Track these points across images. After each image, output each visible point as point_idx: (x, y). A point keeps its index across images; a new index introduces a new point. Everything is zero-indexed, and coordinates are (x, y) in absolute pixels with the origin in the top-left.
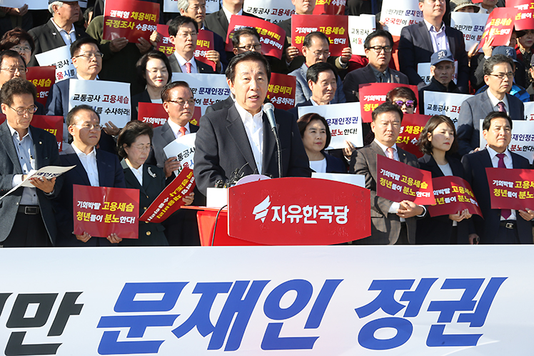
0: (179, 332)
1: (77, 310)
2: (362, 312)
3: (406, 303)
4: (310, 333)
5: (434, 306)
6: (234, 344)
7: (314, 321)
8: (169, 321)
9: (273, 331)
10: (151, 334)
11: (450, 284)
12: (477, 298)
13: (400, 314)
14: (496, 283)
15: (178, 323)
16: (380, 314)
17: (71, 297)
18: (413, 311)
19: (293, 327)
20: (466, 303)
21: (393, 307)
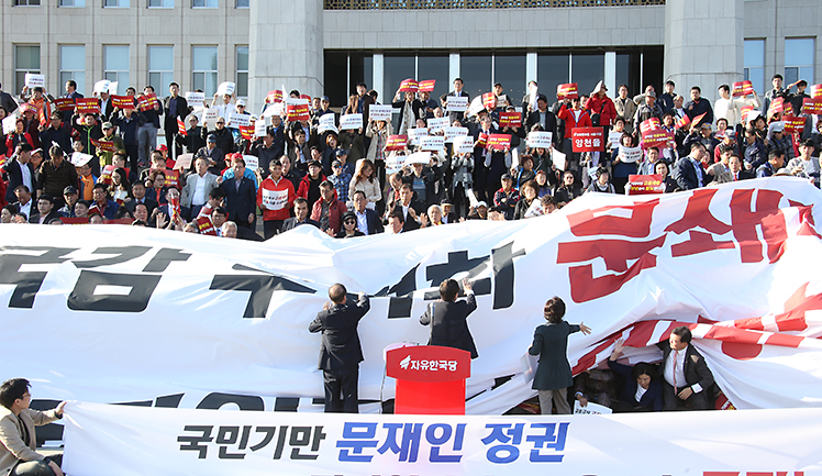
0: (381, 451)
1: (324, 436)
2: (485, 441)
3: (512, 436)
4: (457, 453)
5: (529, 438)
6: (413, 459)
7: (458, 446)
8: (374, 444)
9: (435, 452)
10: (366, 451)
12: (556, 433)
13: (510, 443)
14: (564, 427)
15: (379, 446)
16: (496, 443)
17: (319, 429)
18: (517, 440)
19: (446, 449)
20: (549, 437)
21: (503, 439)
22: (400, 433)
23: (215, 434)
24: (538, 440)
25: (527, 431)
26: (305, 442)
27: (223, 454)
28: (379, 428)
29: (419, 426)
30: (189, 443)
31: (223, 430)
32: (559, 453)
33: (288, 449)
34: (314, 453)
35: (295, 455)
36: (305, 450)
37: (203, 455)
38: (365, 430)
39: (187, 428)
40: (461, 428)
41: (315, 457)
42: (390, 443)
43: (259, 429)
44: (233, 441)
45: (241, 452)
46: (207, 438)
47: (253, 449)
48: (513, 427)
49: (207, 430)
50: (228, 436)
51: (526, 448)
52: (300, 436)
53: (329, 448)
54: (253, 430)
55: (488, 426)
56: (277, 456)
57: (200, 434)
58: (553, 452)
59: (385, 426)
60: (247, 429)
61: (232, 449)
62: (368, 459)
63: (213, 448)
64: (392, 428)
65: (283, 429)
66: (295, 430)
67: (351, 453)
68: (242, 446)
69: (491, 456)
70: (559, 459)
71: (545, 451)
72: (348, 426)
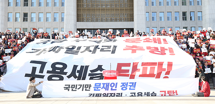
0: (102, 89)
1: (91, 86)
2: (121, 86)
4: (116, 89)
5: (129, 86)
6: (108, 90)
7: (116, 87)
8: (101, 87)
9: (112, 88)
10: (99, 89)
11: (130, 83)
12: (134, 85)
13: (125, 87)
14: (135, 83)
15: (101, 88)
16: (123, 87)
18: (127, 86)
19: (114, 88)
21: (125, 86)
22: (105, 85)
23: (71, 86)
24: (131, 86)
25: (129, 84)
26: (88, 87)
27: (72, 90)
28: (101, 84)
29: (109, 83)
30: (66, 88)
31: (72, 85)
32: (134, 88)
33: (84, 89)
34: (89, 89)
35: (86, 90)
36: (88, 89)
37: (69, 90)
38: (99, 85)
39: (65, 85)
40: (117, 83)
41: (89, 90)
42: (103, 87)
43: (79, 85)
44: (74, 88)
45: (76, 90)
46: (69, 87)
47: (78, 89)
48: (126, 84)
49: (69, 85)
50: (73, 86)
51: (128, 87)
52: (87, 86)
53: (92, 88)
54: (78, 85)
55: (122, 83)
56: (83, 90)
57: (68, 86)
58: (133, 88)
59: (103, 84)
60: (77, 85)
61: (74, 89)
62: (99, 90)
63: (70, 89)
64: (104, 84)
65: (83, 85)
66: (86, 85)
67: (96, 89)
68: (76, 89)
69: (122, 89)
70: (134, 89)
71: (132, 88)
72: (96, 84)
